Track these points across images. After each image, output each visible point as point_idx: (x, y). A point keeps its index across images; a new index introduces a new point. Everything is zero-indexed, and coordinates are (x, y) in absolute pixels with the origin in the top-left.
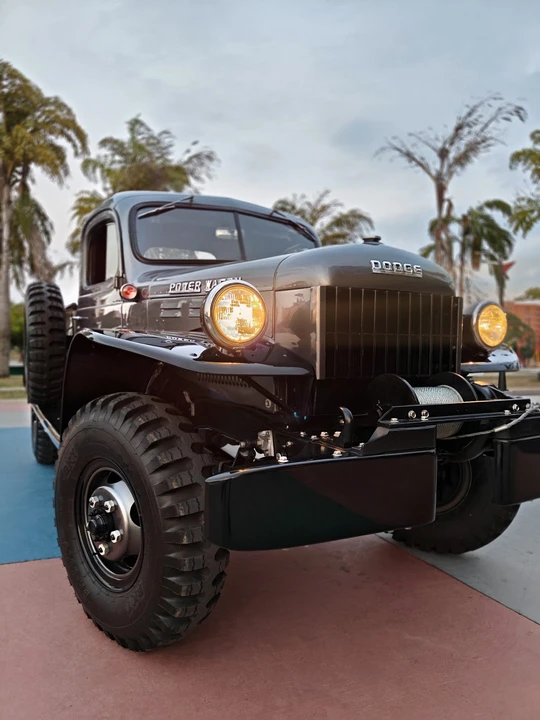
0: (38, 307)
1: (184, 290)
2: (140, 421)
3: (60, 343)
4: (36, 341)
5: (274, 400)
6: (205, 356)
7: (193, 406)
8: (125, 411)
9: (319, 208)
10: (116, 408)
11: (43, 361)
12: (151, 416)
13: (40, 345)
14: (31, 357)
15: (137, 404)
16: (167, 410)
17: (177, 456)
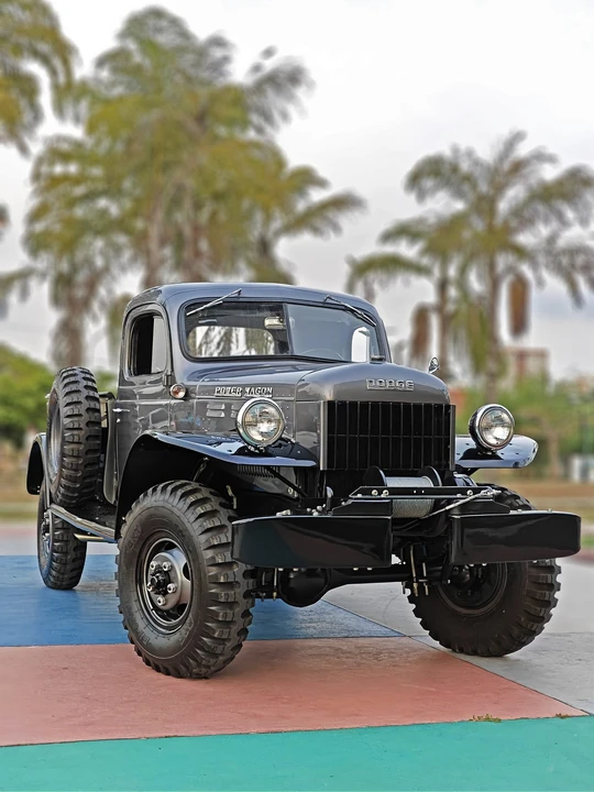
0: (75, 398)
1: (227, 394)
2: (192, 499)
3: (96, 437)
4: (73, 435)
5: (295, 488)
6: (241, 452)
7: (235, 500)
8: (179, 493)
9: (506, 166)
10: (174, 490)
11: (78, 457)
12: (199, 496)
13: (76, 439)
14: (66, 452)
15: (189, 488)
16: (211, 493)
17: (217, 524)
